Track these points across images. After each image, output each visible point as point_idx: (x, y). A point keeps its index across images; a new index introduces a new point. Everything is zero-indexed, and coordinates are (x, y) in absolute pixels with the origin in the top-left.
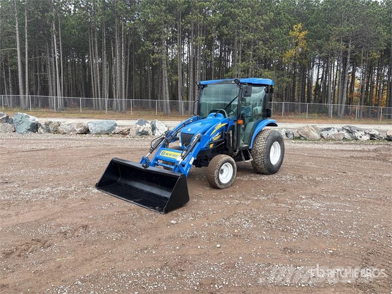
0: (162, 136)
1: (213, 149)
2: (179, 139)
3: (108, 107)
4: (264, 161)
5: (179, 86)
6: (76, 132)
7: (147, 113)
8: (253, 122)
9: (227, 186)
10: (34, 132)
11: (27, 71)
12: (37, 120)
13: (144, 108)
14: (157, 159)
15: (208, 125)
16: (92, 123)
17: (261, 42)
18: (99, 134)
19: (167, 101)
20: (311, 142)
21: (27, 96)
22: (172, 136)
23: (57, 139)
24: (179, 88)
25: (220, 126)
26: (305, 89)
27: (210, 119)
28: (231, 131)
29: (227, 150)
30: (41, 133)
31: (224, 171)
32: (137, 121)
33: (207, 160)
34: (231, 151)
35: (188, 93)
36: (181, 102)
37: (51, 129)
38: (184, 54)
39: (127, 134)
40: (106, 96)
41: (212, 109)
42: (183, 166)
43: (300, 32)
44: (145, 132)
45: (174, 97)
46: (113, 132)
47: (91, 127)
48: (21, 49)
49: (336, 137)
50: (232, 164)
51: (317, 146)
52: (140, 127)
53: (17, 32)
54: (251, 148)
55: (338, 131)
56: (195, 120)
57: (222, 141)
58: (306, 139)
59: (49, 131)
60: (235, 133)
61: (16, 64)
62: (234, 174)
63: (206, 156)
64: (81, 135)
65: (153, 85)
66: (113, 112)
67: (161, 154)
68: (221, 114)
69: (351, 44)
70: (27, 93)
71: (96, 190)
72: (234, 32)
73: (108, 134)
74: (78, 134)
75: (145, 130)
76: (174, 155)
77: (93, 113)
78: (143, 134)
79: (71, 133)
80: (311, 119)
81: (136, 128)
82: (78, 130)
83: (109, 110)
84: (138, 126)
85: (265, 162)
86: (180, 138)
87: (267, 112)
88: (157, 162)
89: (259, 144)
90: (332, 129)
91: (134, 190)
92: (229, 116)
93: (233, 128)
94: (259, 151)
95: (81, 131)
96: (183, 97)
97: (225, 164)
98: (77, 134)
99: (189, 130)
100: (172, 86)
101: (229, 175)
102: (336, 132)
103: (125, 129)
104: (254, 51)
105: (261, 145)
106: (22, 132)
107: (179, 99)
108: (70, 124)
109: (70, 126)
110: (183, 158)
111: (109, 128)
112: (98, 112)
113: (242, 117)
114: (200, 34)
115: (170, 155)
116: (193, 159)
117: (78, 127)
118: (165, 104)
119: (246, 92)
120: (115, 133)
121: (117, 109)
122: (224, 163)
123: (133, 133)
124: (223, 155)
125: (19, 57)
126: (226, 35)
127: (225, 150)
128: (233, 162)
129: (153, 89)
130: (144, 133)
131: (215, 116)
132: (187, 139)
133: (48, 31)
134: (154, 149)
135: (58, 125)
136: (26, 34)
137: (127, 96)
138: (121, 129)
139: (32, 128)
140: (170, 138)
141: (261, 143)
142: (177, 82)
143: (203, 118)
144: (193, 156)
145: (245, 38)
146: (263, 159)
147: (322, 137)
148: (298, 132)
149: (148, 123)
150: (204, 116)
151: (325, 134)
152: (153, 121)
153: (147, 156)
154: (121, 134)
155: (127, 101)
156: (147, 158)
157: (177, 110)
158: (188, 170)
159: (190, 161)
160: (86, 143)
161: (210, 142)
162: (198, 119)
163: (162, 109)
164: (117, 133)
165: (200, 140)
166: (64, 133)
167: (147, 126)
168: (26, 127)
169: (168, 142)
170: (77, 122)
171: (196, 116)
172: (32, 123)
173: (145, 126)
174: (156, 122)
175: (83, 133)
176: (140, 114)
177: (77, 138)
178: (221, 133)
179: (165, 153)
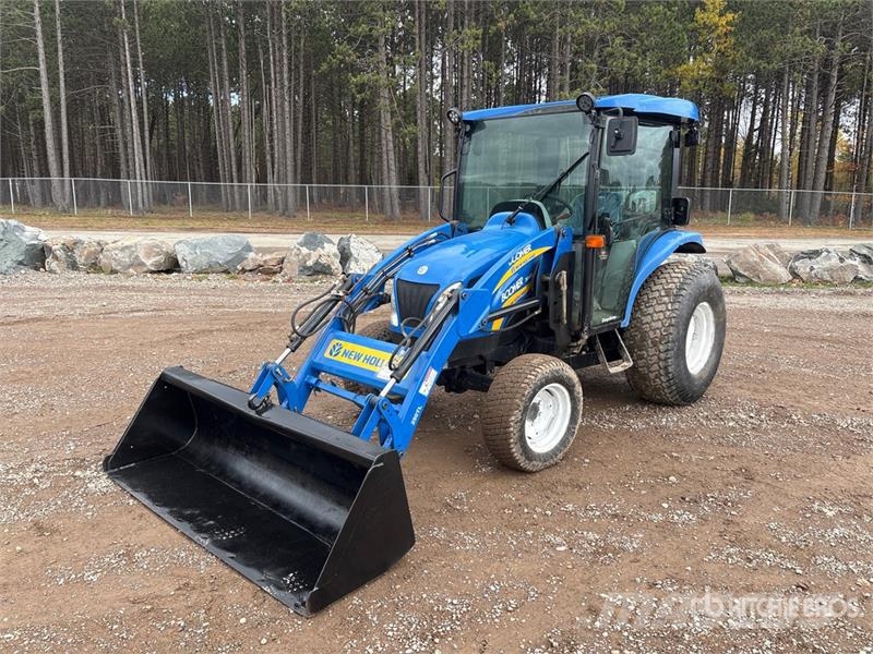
0: (334, 292)
1: (502, 336)
2: (390, 301)
3: (255, 205)
4: (666, 368)
5: (420, 149)
6: (145, 269)
7: (346, 216)
8: (634, 241)
9: (552, 461)
10: (37, 269)
11: (64, 121)
12: (45, 236)
13: (340, 206)
14: (315, 370)
15: (486, 254)
16: (187, 243)
17: (618, 41)
18: (203, 272)
19: (393, 186)
20: (769, 289)
21: (67, 178)
22: (366, 292)
23: (88, 288)
24: (420, 156)
25: (527, 255)
26: (720, 154)
27: (494, 233)
28: (564, 272)
29: (550, 334)
30: (51, 271)
31: (541, 408)
32: (301, 238)
33: (482, 369)
34: (562, 337)
35: (441, 169)
36: (425, 190)
37: (80, 260)
38: (433, 77)
39: (275, 273)
40: (251, 177)
41: (500, 200)
42: (400, 400)
43: (721, 15)
44: (323, 266)
45: (409, 177)
46: (239, 267)
47: (183, 254)
48: (48, 69)
49: (835, 275)
50: (570, 388)
51: (787, 302)
52: (310, 254)
53: (39, 28)
54: (625, 323)
55: (841, 260)
56: (442, 238)
57: (535, 308)
58: (750, 282)
59: (74, 266)
60: (578, 278)
61: (39, 105)
62: (573, 419)
63: (481, 357)
64: (155, 275)
65: (362, 151)
66: (267, 216)
67: (327, 355)
68: (529, 216)
69: (842, 41)
70: (67, 173)
71: (103, 483)
72: (552, 17)
73: (227, 272)
74: (151, 272)
75: (323, 261)
76: (368, 359)
77: (217, 218)
78: (316, 273)
79: (131, 270)
80: (739, 226)
81: (298, 255)
82: (151, 262)
83: (257, 211)
84: (305, 250)
85: (670, 369)
86: (393, 298)
87: (677, 209)
88: (313, 381)
89: (651, 310)
90: (824, 254)
91: (232, 481)
92: (554, 223)
93: (569, 262)
94: (652, 335)
95: (157, 264)
96: (429, 177)
97: (546, 387)
98: (146, 272)
99: (423, 270)
100: (406, 153)
101: (558, 421)
102: (835, 261)
103: (271, 259)
104: (603, 63)
105: (658, 315)
106: (4, 267)
107: (421, 182)
108: (127, 247)
109: (127, 253)
110: (397, 373)
111: (230, 258)
112: (231, 215)
113: (599, 224)
114: (469, 21)
115: (358, 357)
116: (433, 375)
117: (148, 256)
118: (387, 194)
119: (618, 138)
120: (244, 271)
121: (277, 209)
122: (542, 385)
123: (291, 268)
124: (538, 358)
125: (44, 88)
126: (534, 23)
127: (544, 336)
128: (570, 379)
129: (363, 160)
130: (320, 270)
131: (511, 221)
132: (415, 302)
133: (111, 26)
134: (304, 338)
135: (99, 249)
136: (59, 31)
137: (299, 177)
138: (260, 258)
139: (31, 259)
140: (359, 297)
141: (658, 308)
142: (414, 140)
143: (471, 231)
144: (433, 365)
145: (580, 30)
146: (666, 360)
147: (795, 275)
148: (728, 263)
149: (331, 241)
150: (474, 224)
151: (803, 267)
152: (344, 236)
153: (278, 362)
154: (260, 271)
155: (298, 189)
156: (278, 370)
157: (417, 210)
158: (416, 416)
159: (423, 385)
160: (163, 299)
161: (491, 313)
162: (453, 233)
163: (382, 207)
164: (251, 271)
165: (456, 306)
166: (113, 272)
167: (326, 250)
168: (15, 254)
169: (352, 311)
170: (146, 242)
171: (448, 224)
172: (30, 245)
173: (322, 252)
174: (352, 240)
175: (162, 271)
176: (328, 220)
177: (144, 285)
178: (529, 280)
179: (342, 351)
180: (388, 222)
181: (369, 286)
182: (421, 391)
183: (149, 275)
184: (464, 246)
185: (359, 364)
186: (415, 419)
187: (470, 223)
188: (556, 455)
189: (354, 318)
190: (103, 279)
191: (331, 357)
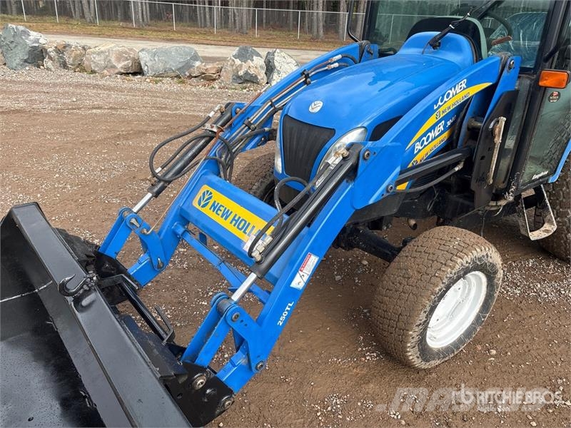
3: (219, 23)
6: (117, 71)
7: (283, 34)
10: (38, 67)
14: (183, 219)
16: (148, 51)
18: (159, 76)
30: (48, 69)
32: (235, 50)
36: (344, 15)
37: (69, 61)
39: (214, 80)
44: (252, 76)
45: (333, 5)
46: (187, 74)
47: (145, 59)
52: (241, 66)
59: (64, 65)
64: (124, 76)
66: (227, 32)
67: (195, 203)
73: (178, 77)
74: (122, 74)
75: (252, 72)
78: (247, 81)
79: (105, 72)
81: (232, 66)
82: (121, 65)
83: (221, 28)
84: (238, 62)
93: (510, 105)
95: (126, 68)
98: (117, 74)
99: (316, 107)
103: (211, 68)
106: (14, 65)
108: (102, 52)
109: (103, 57)
111: (180, 66)
115: (226, 215)
116: (312, 263)
117: (119, 59)
118: (315, 18)
120: (190, 77)
121: (235, 27)
123: (226, 77)
130: (249, 80)
134: (167, 183)
135: (83, 52)
138: (204, 67)
139: (33, 58)
140: (239, 132)
149: (258, 55)
152: (271, 51)
153: (135, 209)
154: (203, 78)
155: (251, 12)
156: (133, 221)
157: (337, 32)
158: (285, 314)
159: (298, 276)
160: (122, 98)
161: (401, 173)
162: (361, 58)
163: (310, 28)
164: (196, 77)
165: (354, 169)
166: (93, 72)
167: (255, 62)
168: (21, 55)
169: (229, 151)
170: (117, 48)
171: (356, 44)
172: (32, 47)
173: (251, 64)
174: (276, 54)
175: (130, 73)
176: (270, 37)
177: (112, 84)
178: (452, 124)
179: (211, 201)
180: (314, 41)
181: (253, 119)
182: (294, 284)
183: (119, 76)
184: (373, 74)
185: (227, 224)
186: (283, 318)
187: (381, 44)
188: (458, 348)
189: (232, 159)
190: (84, 78)
191: (199, 208)
